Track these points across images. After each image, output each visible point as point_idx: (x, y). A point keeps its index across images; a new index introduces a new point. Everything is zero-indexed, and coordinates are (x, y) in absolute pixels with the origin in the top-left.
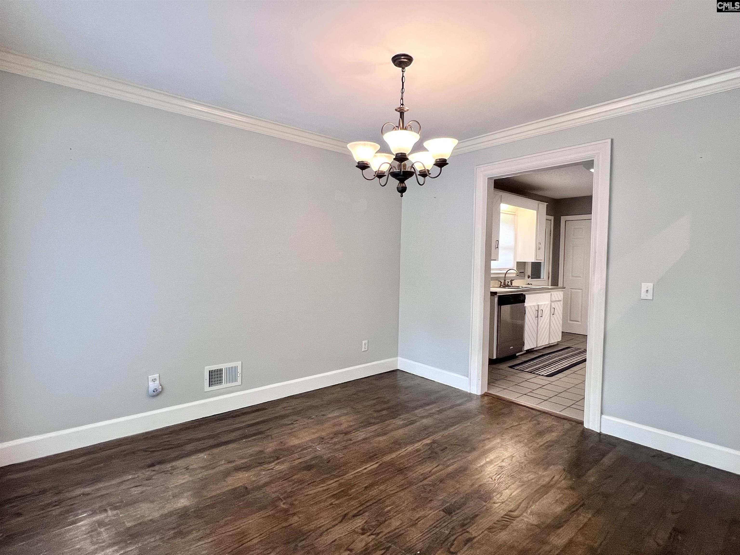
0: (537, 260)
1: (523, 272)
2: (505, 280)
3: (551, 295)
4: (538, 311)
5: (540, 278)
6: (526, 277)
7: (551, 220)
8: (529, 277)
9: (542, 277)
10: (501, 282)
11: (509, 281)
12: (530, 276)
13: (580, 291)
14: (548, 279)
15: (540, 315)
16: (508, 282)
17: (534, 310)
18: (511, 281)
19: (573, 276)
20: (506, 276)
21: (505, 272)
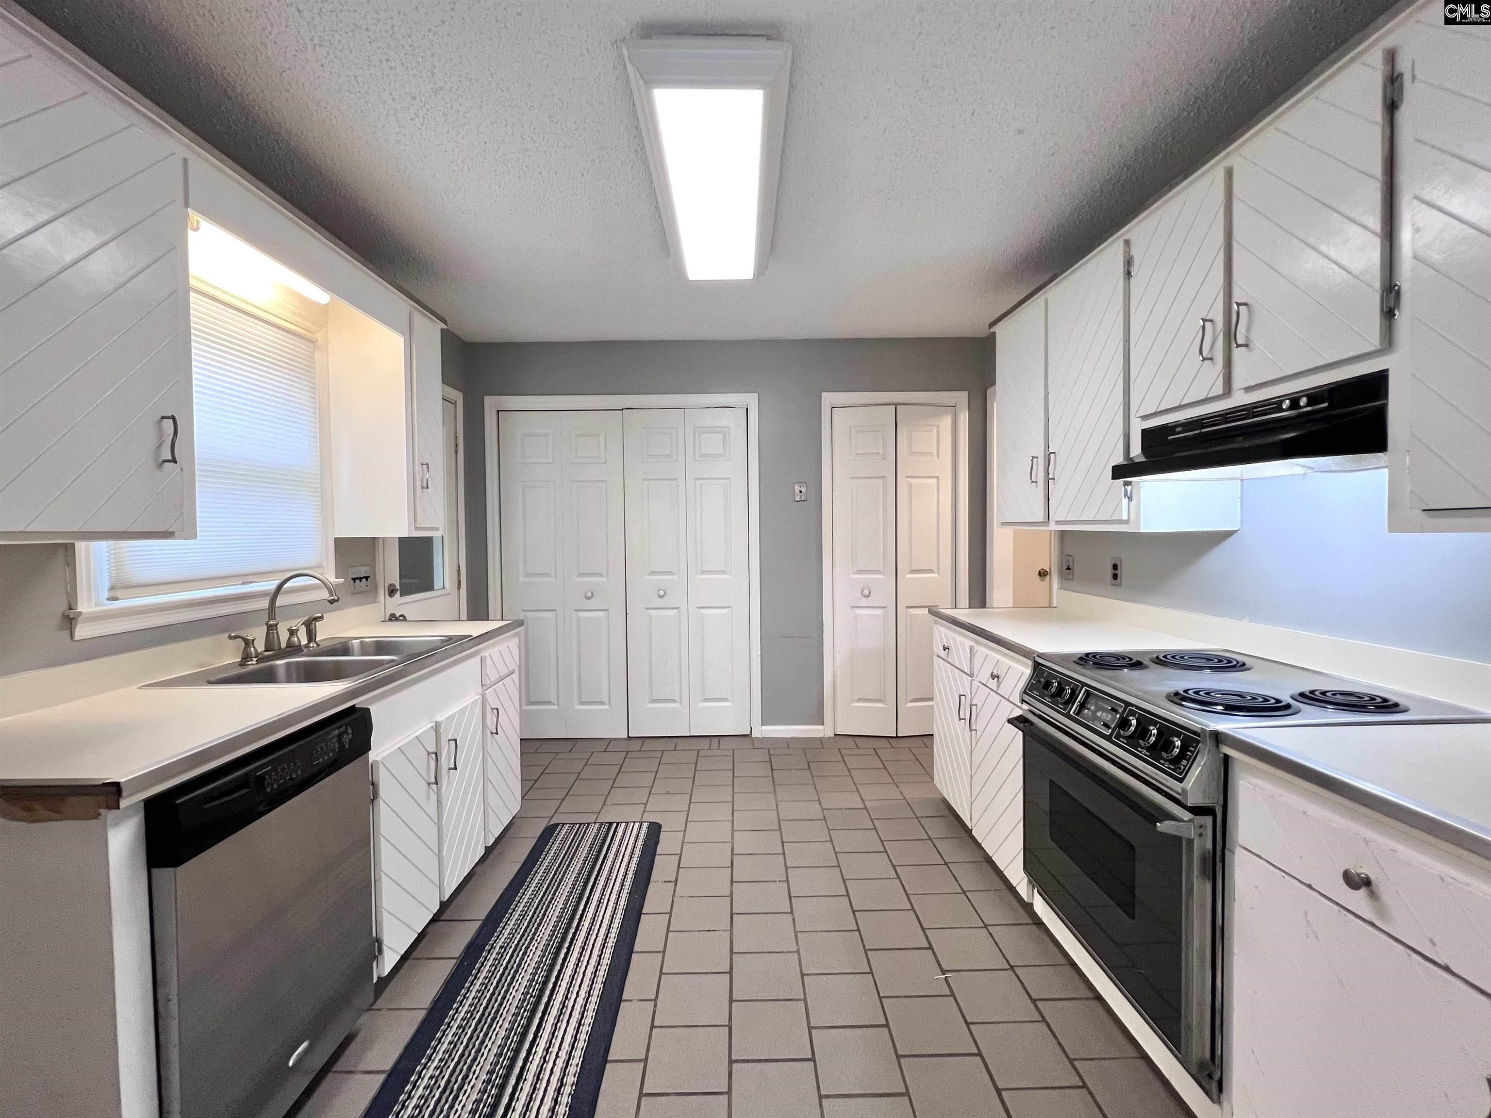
0: (417, 528)
1: (367, 578)
2: (271, 628)
3: (483, 660)
4: (436, 754)
5: (429, 587)
6: (382, 594)
7: (454, 404)
8: (392, 592)
9: (438, 584)
10: (248, 643)
11: (296, 623)
12: (398, 587)
13: (549, 615)
14: (459, 588)
15: (446, 761)
16: (292, 632)
17: (420, 757)
18: (310, 625)
19: (528, 575)
20: (278, 604)
21: (272, 585)
